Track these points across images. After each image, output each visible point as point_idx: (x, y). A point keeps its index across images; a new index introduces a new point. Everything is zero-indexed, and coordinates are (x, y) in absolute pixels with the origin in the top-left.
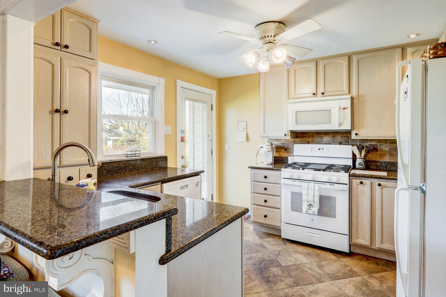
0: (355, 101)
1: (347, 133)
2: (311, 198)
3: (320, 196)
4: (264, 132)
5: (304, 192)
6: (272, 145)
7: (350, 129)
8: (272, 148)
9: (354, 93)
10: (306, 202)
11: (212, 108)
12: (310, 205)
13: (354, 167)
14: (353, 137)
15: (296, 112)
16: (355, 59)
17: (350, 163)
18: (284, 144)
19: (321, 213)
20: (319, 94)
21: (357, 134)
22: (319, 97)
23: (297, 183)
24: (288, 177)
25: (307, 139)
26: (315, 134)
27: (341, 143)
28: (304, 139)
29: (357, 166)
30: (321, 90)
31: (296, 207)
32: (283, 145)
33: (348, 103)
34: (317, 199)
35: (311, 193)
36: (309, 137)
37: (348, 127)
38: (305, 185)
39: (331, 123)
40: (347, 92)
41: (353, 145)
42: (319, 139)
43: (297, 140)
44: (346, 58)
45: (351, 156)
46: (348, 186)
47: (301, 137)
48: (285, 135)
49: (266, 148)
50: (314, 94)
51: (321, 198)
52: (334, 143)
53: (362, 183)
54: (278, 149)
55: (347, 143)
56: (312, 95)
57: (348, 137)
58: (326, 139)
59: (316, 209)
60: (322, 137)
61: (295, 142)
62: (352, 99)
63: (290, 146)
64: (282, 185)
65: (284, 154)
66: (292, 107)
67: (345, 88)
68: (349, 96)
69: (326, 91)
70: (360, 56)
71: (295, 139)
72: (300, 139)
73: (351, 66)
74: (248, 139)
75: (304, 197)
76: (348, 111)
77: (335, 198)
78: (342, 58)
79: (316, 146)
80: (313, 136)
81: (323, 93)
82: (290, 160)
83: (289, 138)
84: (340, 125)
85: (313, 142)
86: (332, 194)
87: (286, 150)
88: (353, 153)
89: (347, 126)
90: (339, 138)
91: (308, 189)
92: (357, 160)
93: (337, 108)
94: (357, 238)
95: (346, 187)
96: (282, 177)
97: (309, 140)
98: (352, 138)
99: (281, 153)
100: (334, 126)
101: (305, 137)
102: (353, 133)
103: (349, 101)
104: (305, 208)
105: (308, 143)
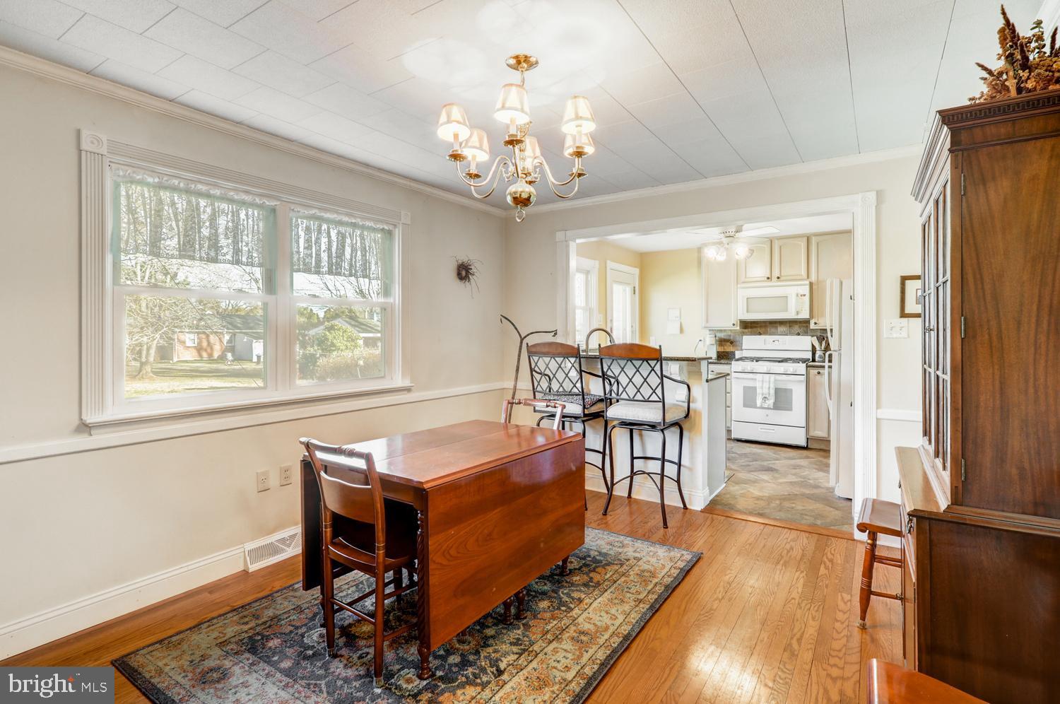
0: (814, 287)
1: (805, 323)
2: (765, 391)
3: (776, 389)
4: (707, 322)
5: (758, 385)
6: (716, 337)
7: (808, 317)
8: (716, 341)
9: (813, 278)
10: (761, 395)
11: (634, 291)
12: (765, 398)
13: (814, 360)
14: (812, 326)
15: (747, 298)
16: (814, 240)
17: (809, 355)
18: (730, 336)
19: (777, 407)
20: (774, 279)
21: (816, 323)
22: (774, 282)
23: (751, 376)
24: (740, 370)
25: (759, 330)
26: (768, 324)
27: (798, 334)
28: (755, 329)
29: (817, 359)
30: (776, 273)
31: (749, 401)
32: (728, 338)
33: (806, 290)
34: (772, 392)
35: (766, 385)
36: (761, 327)
37: (807, 316)
38: (759, 377)
39: (787, 311)
40: (805, 277)
41: (812, 336)
42: (773, 330)
43: (746, 330)
44: (805, 239)
45: (810, 348)
46: (805, 376)
47: (751, 328)
48: (734, 325)
49: (710, 340)
50: (768, 278)
51: (777, 391)
52: (791, 334)
53: (819, 373)
54: (722, 342)
55: (806, 333)
56: (766, 279)
57: (807, 326)
58: (781, 329)
59: (771, 402)
60: (776, 327)
61: (743, 334)
62: (811, 284)
63: (738, 338)
64: (733, 380)
65: (729, 348)
66: (744, 293)
67: (804, 273)
68: (808, 282)
69: (782, 275)
70: (819, 238)
71: (744, 330)
72: (750, 330)
73: (810, 248)
74: (682, 331)
75: (759, 391)
76: (807, 299)
77: (791, 390)
78: (800, 239)
79: (769, 338)
80: (766, 326)
81: (778, 278)
82: (738, 354)
83: (738, 328)
84: (798, 313)
85: (766, 333)
86: (789, 386)
87: (732, 343)
88: (813, 345)
89: (805, 315)
90: (796, 328)
91: (763, 381)
92: (817, 352)
93: (794, 296)
94: (814, 431)
95: (803, 378)
96: (733, 370)
97: (761, 330)
98: (811, 328)
99: (725, 347)
100: (790, 315)
101: (756, 327)
102: (812, 322)
103: (807, 288)
104: (759, 402)
105: (760, 334)
